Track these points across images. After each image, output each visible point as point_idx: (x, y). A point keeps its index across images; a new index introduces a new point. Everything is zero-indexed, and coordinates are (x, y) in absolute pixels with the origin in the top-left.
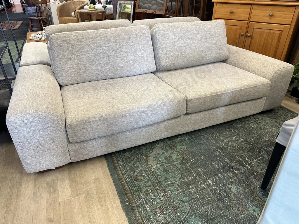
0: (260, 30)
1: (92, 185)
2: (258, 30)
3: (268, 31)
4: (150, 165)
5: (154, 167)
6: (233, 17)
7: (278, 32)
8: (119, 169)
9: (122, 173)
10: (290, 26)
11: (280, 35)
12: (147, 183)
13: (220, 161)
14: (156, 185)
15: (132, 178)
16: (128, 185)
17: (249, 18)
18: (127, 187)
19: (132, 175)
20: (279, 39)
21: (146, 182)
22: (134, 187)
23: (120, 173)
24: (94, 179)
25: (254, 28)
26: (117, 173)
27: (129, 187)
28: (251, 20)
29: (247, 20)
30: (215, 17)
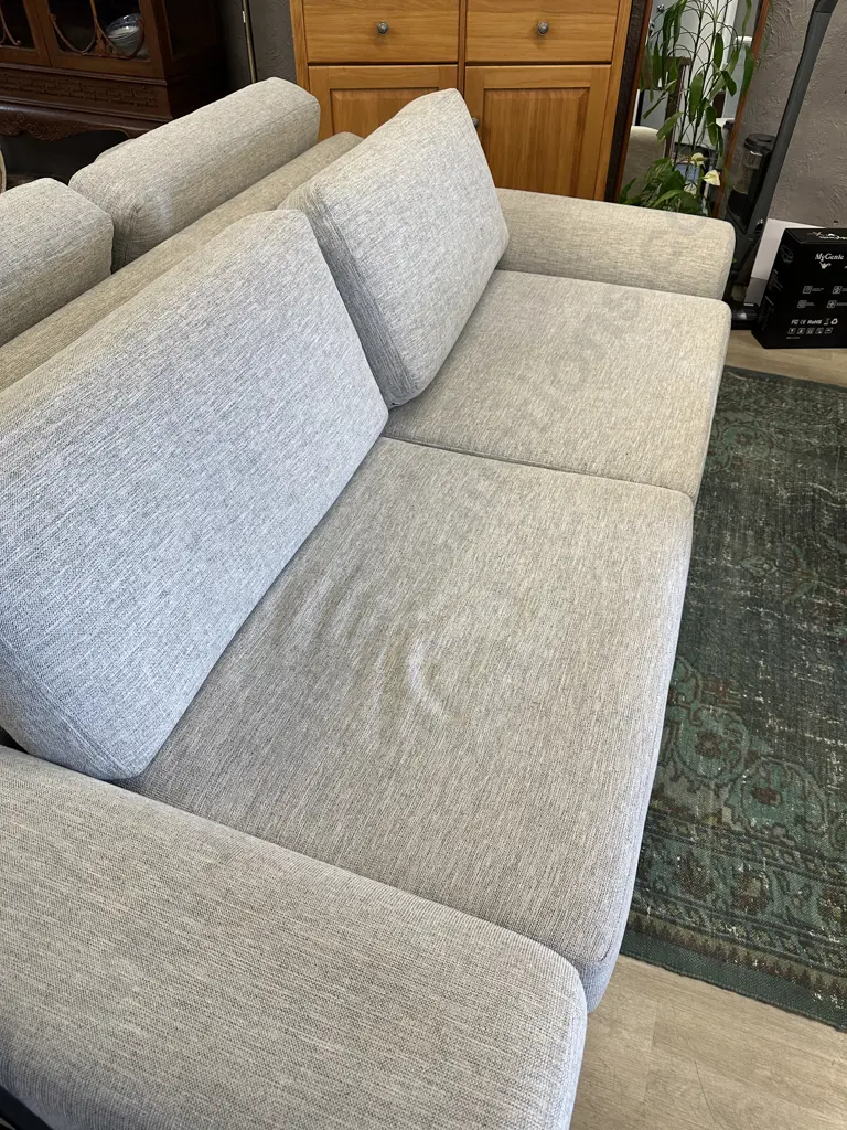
0: (510, 95)
1: (688, 1071)
2: (503, 95)
3: (541, 95)
4: (706, 816)
5: (727, 814)
6: (391, 52)
8: (659, 925)
9: (688, 927)
10: (609, 66)
11: (582, 106)
12: (788, 885)
14: (812, 866)
15: (737, 912)
16: (765, 951)
17: (462, 48)
18: (770, 960)
19: (720, 903)
20: (581, 123)
21: (782, 888)
22: (788, 938)
23: (685, 934)
24: (654, 1043)
25: (485, 90)
26: (681, 944)
27: (771, 952)
28: (469, 59)
29: (455, 58)
30: (311, 60)
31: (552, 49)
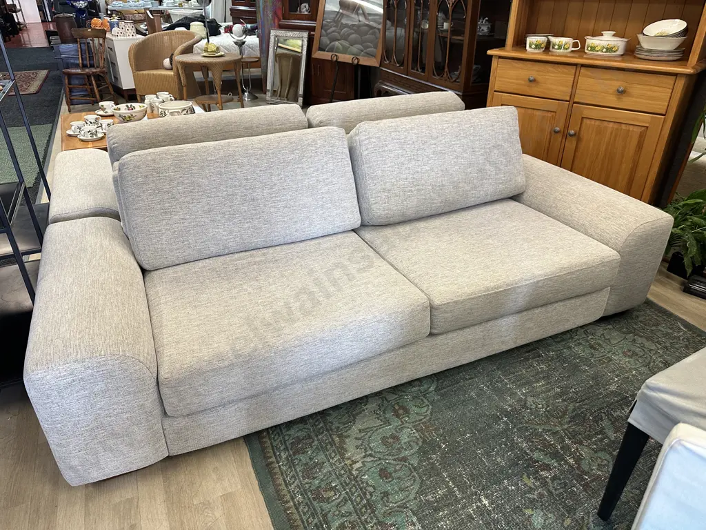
0: (597, 123)
1: (218, 513)
2: (593, 122)
3: (616, 126)
4: (349, 459)
5: (359, 465)
6: (535, 90)
7: (638, 130)
8: (277, 470)
9: (285, 481)
10: (663, 117)
11: (642, 137)
12: (342, 506)
13: (506, 445)
14: (364, 510)
15: (309, 494)
16: (298, 512)
17: (572, 95)
18: (296, 516)
19: (307, 486)
20: (640, 145)
21: (339, 504)
22: (314, 518)
23: (281, 481)
24: (221, 496)
25: (583, 118)
26: (274, 480)
27: (300, 516)
28: (575, 100)
29: (568, 99)
30: (496, 89)
31: (627, 102)
